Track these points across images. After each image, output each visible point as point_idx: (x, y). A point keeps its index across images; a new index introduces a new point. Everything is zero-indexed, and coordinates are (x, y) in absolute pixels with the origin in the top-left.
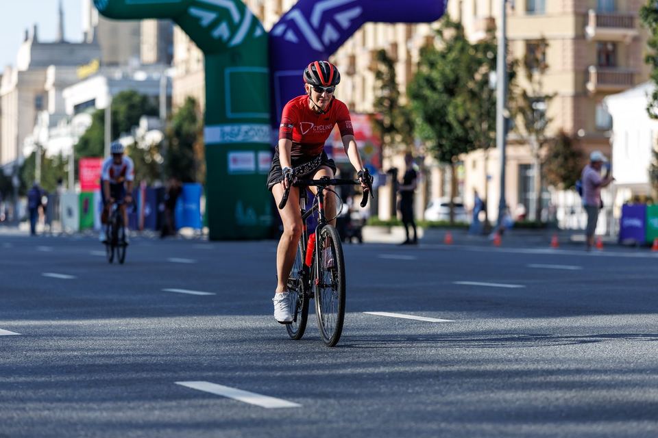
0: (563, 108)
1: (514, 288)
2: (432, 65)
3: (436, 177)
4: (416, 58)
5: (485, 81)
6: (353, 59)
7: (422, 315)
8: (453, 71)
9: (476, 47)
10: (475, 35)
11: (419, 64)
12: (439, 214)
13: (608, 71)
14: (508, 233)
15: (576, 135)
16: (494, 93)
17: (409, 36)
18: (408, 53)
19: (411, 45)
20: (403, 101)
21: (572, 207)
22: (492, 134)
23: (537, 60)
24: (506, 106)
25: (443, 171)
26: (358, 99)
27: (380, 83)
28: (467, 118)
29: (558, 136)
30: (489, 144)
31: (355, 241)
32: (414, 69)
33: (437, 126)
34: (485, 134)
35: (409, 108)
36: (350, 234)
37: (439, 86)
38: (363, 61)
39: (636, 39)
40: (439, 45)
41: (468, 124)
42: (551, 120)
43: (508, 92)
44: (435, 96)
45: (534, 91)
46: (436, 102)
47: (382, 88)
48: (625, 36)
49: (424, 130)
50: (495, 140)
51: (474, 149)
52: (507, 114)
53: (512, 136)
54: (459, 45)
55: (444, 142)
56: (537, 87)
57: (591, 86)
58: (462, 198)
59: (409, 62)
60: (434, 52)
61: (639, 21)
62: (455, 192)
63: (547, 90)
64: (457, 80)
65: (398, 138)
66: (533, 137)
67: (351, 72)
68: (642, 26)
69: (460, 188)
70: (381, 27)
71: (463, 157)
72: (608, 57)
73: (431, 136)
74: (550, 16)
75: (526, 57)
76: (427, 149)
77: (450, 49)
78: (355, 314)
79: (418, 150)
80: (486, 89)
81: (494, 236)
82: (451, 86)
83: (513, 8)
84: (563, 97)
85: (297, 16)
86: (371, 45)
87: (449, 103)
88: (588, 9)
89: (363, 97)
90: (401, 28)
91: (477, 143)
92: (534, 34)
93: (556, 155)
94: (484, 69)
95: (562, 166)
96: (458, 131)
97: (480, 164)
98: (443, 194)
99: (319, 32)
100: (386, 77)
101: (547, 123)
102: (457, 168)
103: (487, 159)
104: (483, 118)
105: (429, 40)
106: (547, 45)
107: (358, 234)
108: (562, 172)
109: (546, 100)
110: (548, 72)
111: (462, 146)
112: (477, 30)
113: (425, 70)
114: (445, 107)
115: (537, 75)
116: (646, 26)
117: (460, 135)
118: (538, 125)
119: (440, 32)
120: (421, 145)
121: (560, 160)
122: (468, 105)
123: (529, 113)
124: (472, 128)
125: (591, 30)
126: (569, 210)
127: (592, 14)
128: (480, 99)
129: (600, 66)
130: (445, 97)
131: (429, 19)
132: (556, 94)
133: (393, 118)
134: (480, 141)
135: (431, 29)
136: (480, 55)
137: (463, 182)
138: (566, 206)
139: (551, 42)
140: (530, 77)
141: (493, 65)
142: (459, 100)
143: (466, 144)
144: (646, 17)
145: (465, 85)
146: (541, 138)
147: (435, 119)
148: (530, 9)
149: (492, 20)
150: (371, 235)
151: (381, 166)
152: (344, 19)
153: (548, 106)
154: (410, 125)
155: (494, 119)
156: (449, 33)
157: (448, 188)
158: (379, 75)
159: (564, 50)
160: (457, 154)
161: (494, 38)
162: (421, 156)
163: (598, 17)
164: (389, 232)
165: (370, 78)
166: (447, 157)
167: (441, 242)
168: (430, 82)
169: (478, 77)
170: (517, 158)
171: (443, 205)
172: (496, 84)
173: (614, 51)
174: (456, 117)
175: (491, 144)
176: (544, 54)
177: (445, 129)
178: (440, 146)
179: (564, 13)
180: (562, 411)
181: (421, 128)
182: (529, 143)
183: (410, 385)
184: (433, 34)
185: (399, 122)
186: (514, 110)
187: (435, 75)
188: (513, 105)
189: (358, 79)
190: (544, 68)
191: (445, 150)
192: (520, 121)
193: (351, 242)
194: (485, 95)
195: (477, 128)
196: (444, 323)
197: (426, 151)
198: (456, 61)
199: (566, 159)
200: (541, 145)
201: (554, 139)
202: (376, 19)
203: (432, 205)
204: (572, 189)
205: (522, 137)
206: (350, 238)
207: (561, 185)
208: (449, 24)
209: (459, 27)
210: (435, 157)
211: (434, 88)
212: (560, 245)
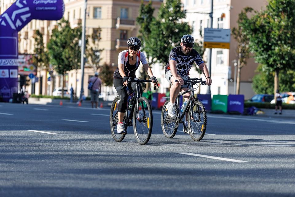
0: (107, 55)
1: (85, 123)
2: (57, 36)
3: (57, 79)
4: (51, 34)
5: (77, 43)
6: (27, 33)
7: (49, 132)
8: (64, 39)
9: (73, 30)
10: (74, 25)
11: (52, 36)
12: (58, 93)
13: (124, 41)
14: (84, 101)
15: (111, 65)
16: (80, 48)
17: (49, 25)
18: (48, 31)
19: (49, 28)
20: (45, 50)
21: (109, 92)
22: (79, 64)
23: (97, 36)
24: (84, 53)
25: (60, 77)
26: (28, 49)
27: (36, 43)
28: (70, 57)
29: (104, 65)
30: (78, 67)
31: (25, 103)
32: (50, 38)
33: (58, 60)
34: (76, 64)
35: (48, 53)
36: (23, 100)
37: (59, 44)
38: (31, 34)
39: (135, 29)
40: (60, 29)
41: (70, 59)
42: (101, 59)
43: (86, 48)
44: (58, 48)
45: (95, 48)
46: (58, 51)
47: (38, 45)
48: (131, 28)
49: (53, 61)
50: (80, 66)
51: (72, 69)
52: (85, 56)
53: (87, 65)
54: (67, 29)
55: (61, 66)
56: (97, 46)
57: (117, 47)
58: (67, 88)
59: (48, 35)
60: (58, 32)
61: (136, 22)
62: (64, 85)
63: (100, 47)
64: (66, 43)
65: (43, 64)
66: (95, 65)
67: (26, 38)
68: (137, 25)
69: (67, 84)
70: (38, 21)
71: (68, 72)
72: (124, 36)
73: (56, 63)
74: (102, 19)
75: (93, 35)
76: (54, 68)
77: (64, 31)
78: (24, 131)
79: (51, 69)
80: (77, 46)
81: (78, 103)
82: (64, 45)
83: (89, 15)
84: (107, 50)
85: (6, 16)
86: (34, 28)
87: (63, 51)
88: (117, 17)
89: (30, 48)
90: (46, 22)
91: (73, 67)
92: (96, 26)
93: (103, 73)
94: (76, 39)
95: (105, 77)
96: (66, 62)
97: (74, 75)
98: (60, 86)
99: (14, 22)
100: (39, 41)
101: (100, 60)
102: (66, 76)
103: (77, 73)
104: (76, 57)
105: (56, 27)
106: (101, 30)
107: (26, 100)
108: (105, 79)
109: (100, 52)
110: (101, 40)
111: (67, 67)
112: (74, 24)
113: (54, 38)
114: (62, 53)
115: (96, 42)
116: (138, 24)
117: (67, 63)
118: (96, 61)
119: (60, 24)
120: (52, 67)
121: (105, 74)
122: (70, 52)
123: (93, 56)
124: (72, 61)
125: (118, 25)
126: (107, 94)
127: (119, 19)
128: (75, 50)
129: (121, 39)
130: (61, 49)
131: (56, 19)
132: (104, 49)
133: (42, 56)
134: (74, 66)
135: (57, 23)
136: (75, 33)
137: (68, 82)
138: (106, 92)
139: (103, 29)
140: (94, 42)
141: (80, 37)
142: (67, 50)
143: (69, 67)
144: (139, 21)
145: (69, 45)
146: (98, 66)
147: (57, 57)
148: (95, 17)
149: (80, 20)
150: (31, 101)
151: (36, 75)
152: (24, 18)
153: (101, 53)
154: (48, 59)
155: (80, 58)
156: (64, 24)
157: (62, 84)
158: (36, 40)
159: (107, 33)
160: (66, 71)
161: (81, 27)
162: (52, 71)
163: (121, 20)
164: (39, 100)
165: (33, 40)
166: (62, 72)
167: (59, 104)
168: (56, 43)
169: (74, 42)
170: (88, 73)
171: (60, 90)
172: (81, 44)
173: (127, 33)
174: (65, 57)
175: (79, 67)
176: (100, 34)
177: (61, 61)
178: (59, 67)
179: (108, 19)
180: (100, 169)
181: (52, 61)
182: (93, 68)
183: (43, 158)
184: (57, 25)
185: (44, 58)
186: (87, 55)
187: (58, 40)
188: (87, 52)
189: (28, 41)
190: (100, 39)
191: (61, 69)
192: (90, 59)
193: (23, 103)
194: (77, 49)
195: (74, 61)
196: (57, 135)
197: (53, 70)
198: (66, 35)
199: (107, 74)
200: (97, 68)
201: (102, 66)
202: (36, 18)
203: (55, 90)
204: (109, 86)
205: (90, 65)
206: (23, 102)
207: (105, 84)
208: (64, 21)
209: (67, 22)
210: (57, 72)
211: (57, 46)
212: (103, 107)
